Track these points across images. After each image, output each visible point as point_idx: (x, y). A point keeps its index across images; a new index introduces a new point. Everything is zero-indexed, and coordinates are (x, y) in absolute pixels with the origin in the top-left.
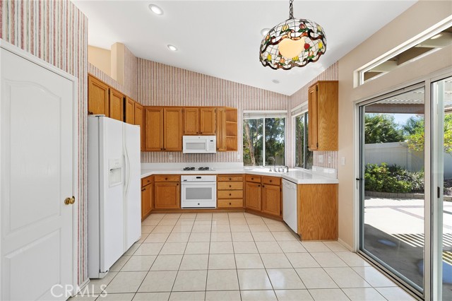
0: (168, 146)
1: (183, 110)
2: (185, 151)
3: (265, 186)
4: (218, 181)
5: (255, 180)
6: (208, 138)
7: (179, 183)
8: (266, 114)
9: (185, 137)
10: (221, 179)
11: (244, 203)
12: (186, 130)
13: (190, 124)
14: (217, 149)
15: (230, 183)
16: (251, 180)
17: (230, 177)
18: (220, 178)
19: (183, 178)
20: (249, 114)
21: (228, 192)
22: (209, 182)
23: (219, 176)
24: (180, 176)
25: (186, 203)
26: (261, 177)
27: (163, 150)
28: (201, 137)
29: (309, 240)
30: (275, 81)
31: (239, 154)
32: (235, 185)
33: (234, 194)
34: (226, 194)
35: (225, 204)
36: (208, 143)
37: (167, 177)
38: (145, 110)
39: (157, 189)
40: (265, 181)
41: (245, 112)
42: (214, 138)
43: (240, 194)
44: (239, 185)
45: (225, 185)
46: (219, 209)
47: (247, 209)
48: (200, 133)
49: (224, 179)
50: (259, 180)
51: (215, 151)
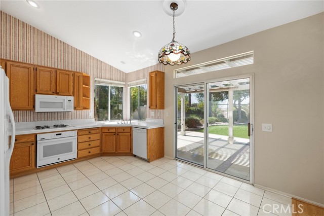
1: (35, 68)
2: (38, 109)
3: (119, 134)
4: (78, 135)
5: (111, 131)
6: (66, 98)
7: (34, 143)
8: (111, 83)
9: (37, 96)
10: (81, 133)
11: (101, 150)
12: (38, 89)
14: (75, 108)
15: (89, 136)
16: (107, 131)
17: (90, 131)
19: (39, 136)
20: (99, 82)
21: (88, 143)
22: (70, 138)
23: (78, 130)
24: (35, 135)
25: (42, 161)
26: (116, 128)
30: (123, 62)
31: (91, 112)
32: (93, 137)
33: (93, 144)
34: (86, 145)
35: (84, 153)
36: (66, 102)
40: (119, 131)
41: (96, 79)
42: (72, 98)
43: (98, 143)
44: (97, 136)
45: (85, 138)
46: (80, 159)
47: (103, 154)
48: (56, 93)
49: (85, 133)
50: (114, 131)
51: (73, 110)
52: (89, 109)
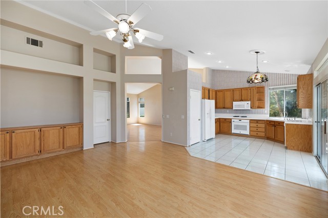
0: (226, 106)
1: (233, 90)
2: (234, 109)
3: (276, 126)
4: (250, 123)
5: (271, 123)
7: (231, 122)
8: (285, 88)
9: (234, 102)
11: (266, 135)
12: (234, 99)
13: (237, 96)
14: (251, 108)
15: (257, 124)
16: (269, 123)
17: (257, 121)
18: (251, 121)
19: (232, 120)
20: (273, 89)
22: (246, 123)
24: (231, 119)
25: (234, 131)
26: (274, 122)
27: (224, 108)
28: (242, 102)
29: (292, 150)
32: (259, 125)
33: (259, 129)
34: (255, 129)
35: (255, 134)
36: (246, 105)
37: (225, 119)
38: (216, 91)
39: (221, 124)
40: (276, 124)
42: (249, 102)
43: (264, 130)
44: (263, 126)
45: (255, 125)
46: (251, 136)
47: (268, 138)
48: (242, 100)
49: (254, 122)
50: (273, 123)
51: (250, 109)
52: (264, 108)
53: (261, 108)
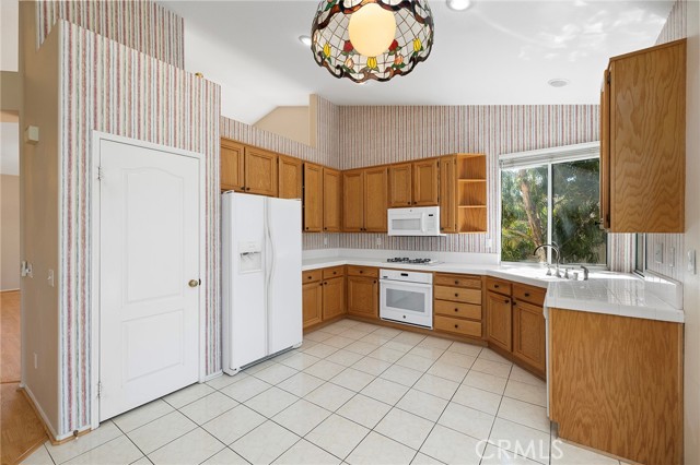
0: (369, 225)
1: (387, 170)
2: (391, 232)
3: (518, 302)
4: (435, 284)
5: (501, 290)
6: (422, 213)
7: (376, 280)
8: (552, 156)
9: (390, 211)
10: (440, 281)
11: (484, 330)
12: (393, 201)
13: (399, 192)
14: (442, 229)
15: (455, 290)
16: (495, 289)
17: (457, 279)
18: (441, 278)
19: (383, 273)
21: (453, 305)
22: (420, 283)
23: (437, 275)
24: (378, 269)
25: (386, 312)
26: (511, 285)
27: (363, 230)
28: (414, 209)
30: (555, 83)
32: (465, 294)
33: (464, 310)
34: (449, 308)
35: (448, 324)
36: (425, 220)
37: (362, 269)
38: (344, 176)
39: (351, 284)
40: (519, 294)
41: (501, 157)
42: (437, 209)
43: (476, 312)
44: (475, 296)
45: (449, 292)
46: (435, 332)
48: (414, 204)
49: (445, 281)
50: (508, 290)
51: (438, 233)
52: (485, 231)
53: (476, 230)
